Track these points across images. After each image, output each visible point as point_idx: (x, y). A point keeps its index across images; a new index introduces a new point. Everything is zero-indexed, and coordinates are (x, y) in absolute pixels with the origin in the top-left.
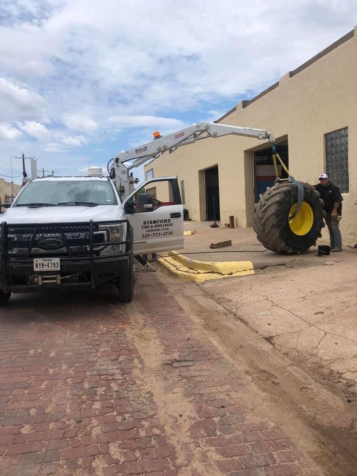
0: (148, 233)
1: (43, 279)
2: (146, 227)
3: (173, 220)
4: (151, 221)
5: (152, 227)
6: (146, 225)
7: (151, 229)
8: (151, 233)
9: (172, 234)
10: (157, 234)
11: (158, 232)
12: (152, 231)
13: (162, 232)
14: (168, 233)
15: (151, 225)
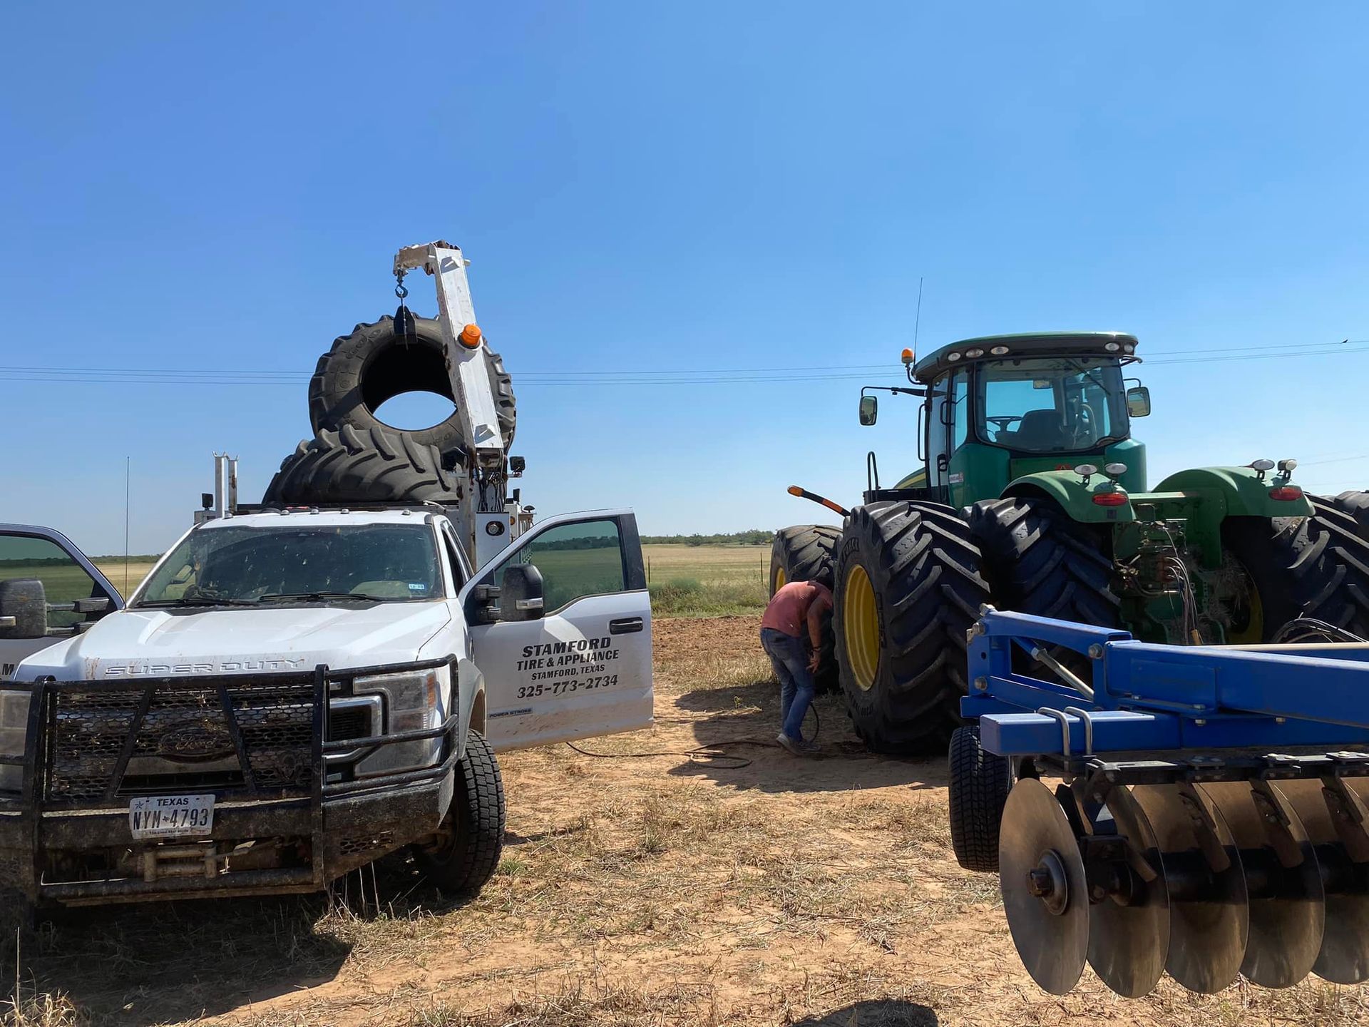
0: (536, 683)
1: (161, 862)
2: (533, 664)
3: (618, 641)
4: (549, 646)
5: (551, 663)
6: (533, 657)
7: (546, 669)
8: (549, 682)
9: (615, 683)
10: (566, 683)
11: (570, 678)
12: (550, 674)
13: (582, 678)
14: (603, 682)
15: (546, 657)
